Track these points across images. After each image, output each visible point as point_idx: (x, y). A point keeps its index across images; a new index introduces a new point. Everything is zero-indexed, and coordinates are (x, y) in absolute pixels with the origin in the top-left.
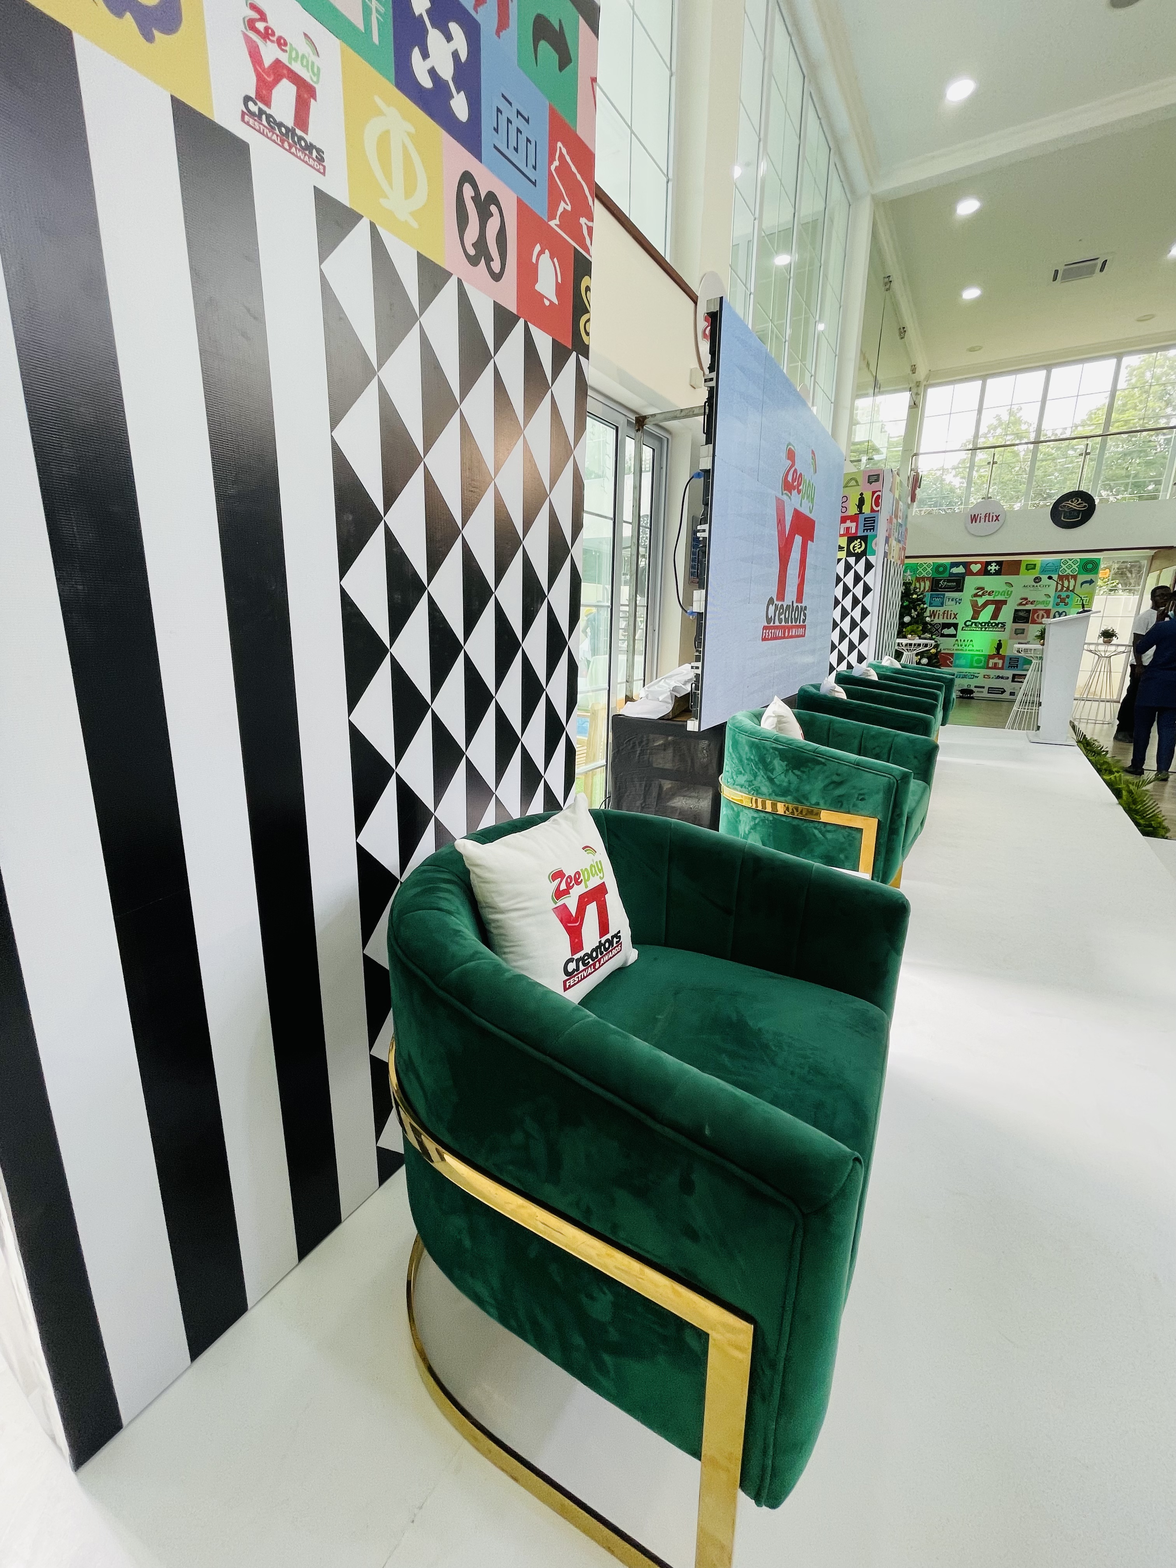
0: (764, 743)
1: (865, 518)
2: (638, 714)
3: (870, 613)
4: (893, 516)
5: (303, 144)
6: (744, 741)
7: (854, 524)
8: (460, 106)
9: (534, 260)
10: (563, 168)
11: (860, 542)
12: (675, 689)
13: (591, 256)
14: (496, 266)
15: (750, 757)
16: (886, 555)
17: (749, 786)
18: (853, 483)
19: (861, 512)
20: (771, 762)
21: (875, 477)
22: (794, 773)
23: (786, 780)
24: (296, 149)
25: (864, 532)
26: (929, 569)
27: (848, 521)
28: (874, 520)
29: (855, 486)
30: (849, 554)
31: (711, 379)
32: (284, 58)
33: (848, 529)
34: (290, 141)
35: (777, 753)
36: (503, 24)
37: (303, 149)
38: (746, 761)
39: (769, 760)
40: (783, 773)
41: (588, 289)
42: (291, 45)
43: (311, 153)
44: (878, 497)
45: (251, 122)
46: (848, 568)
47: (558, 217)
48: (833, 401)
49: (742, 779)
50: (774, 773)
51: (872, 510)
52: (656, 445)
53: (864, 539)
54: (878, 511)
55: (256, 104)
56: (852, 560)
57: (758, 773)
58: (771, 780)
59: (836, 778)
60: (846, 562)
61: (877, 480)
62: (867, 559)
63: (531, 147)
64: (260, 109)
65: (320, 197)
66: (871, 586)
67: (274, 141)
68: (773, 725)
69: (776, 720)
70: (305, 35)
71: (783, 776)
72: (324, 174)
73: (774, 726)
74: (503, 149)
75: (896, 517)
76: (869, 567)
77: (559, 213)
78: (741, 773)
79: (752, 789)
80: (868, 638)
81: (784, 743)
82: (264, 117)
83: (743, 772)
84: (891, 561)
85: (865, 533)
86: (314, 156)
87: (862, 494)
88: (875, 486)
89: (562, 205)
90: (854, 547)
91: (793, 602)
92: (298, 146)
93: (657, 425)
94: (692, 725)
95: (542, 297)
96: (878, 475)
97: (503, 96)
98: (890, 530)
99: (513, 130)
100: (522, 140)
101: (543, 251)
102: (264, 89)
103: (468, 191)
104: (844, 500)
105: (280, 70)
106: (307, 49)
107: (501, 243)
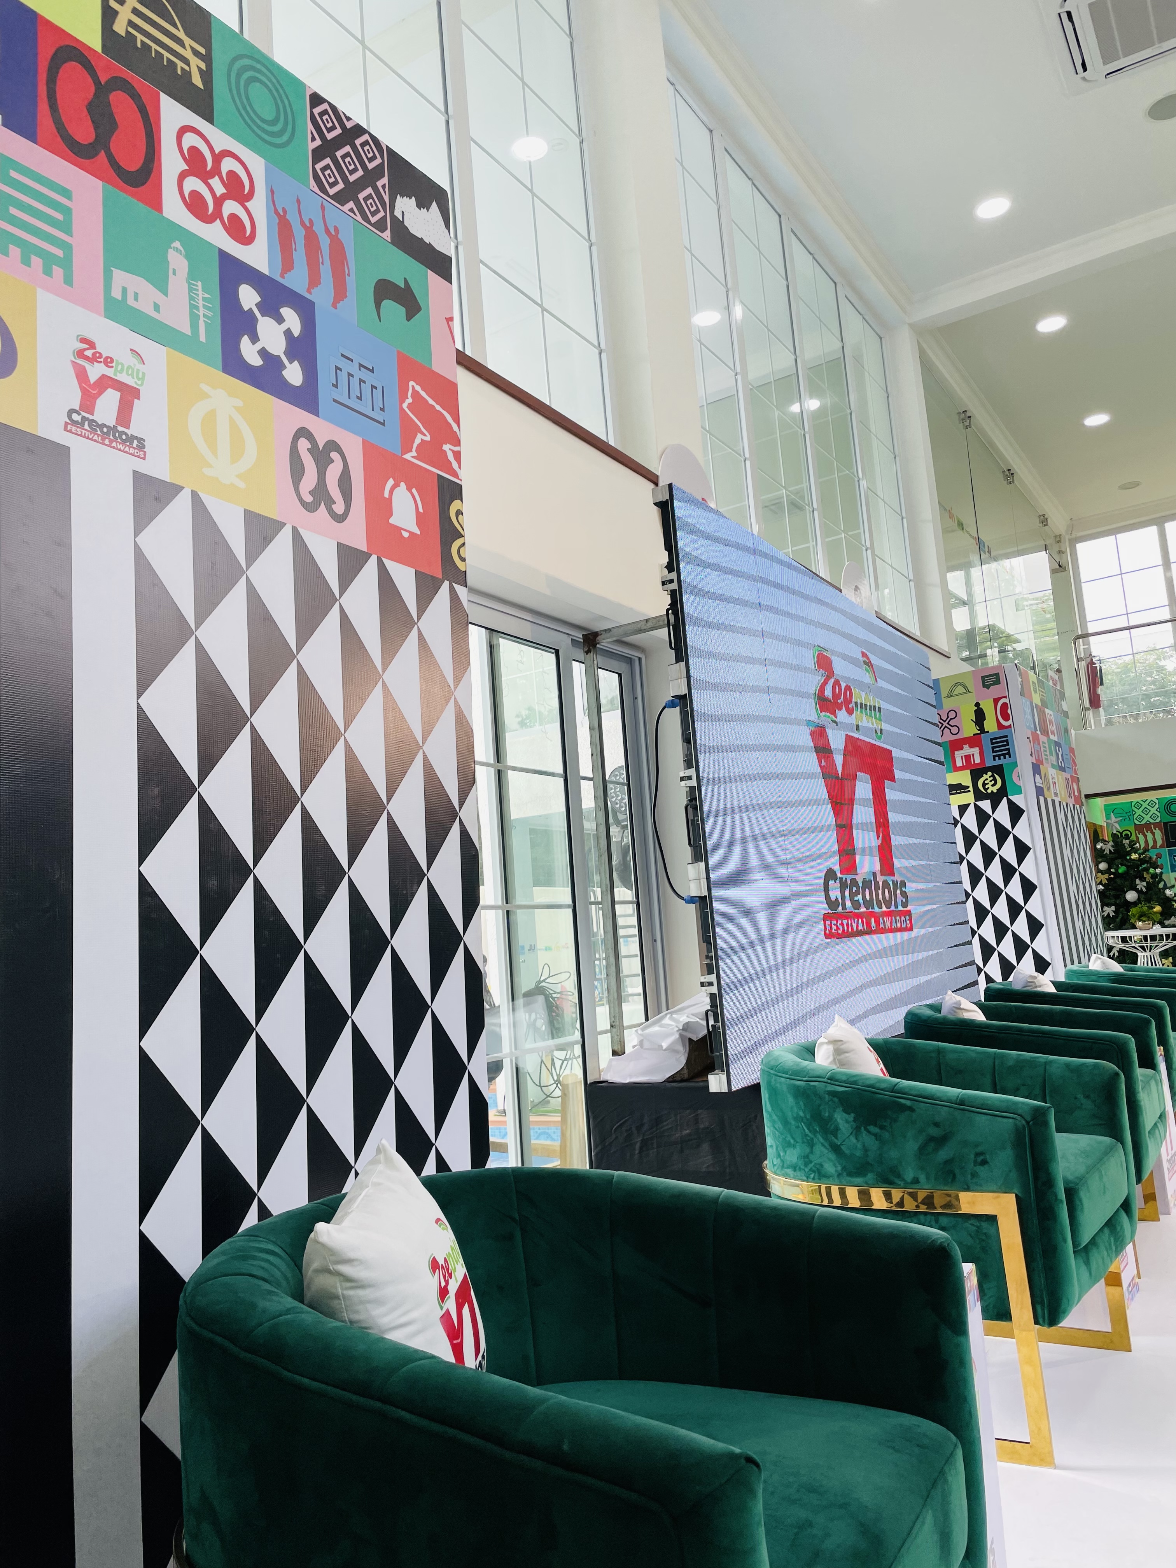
0: (814, 1086)
1: (992, 740)
2: (631, 1076)
3: (1036, 887)
4: (1038, 732)
5: (124, 437)
6: (785, 1089)
7: (975, 751)
8: (293, 374)
9: (386, 495)
10: (418, 404)
11: (992, 776)
12: (687, 1027)
13: (461, 480)
14: (339, 508)
15: (798, 1114)
16: (1040, 791)
17: (806, 1165)
18: (960, 689)
19: (982, 730)
20: (831, 1118)
21: (994, 678)
22: (869, 1132)
23: (859, 1146)
24: (117, 443)
25: (994, 760)
26: (1153, 810)
27: (966, 747)
28: (1007, 741)
29: (963, 694)
30: (979, 796)
31: (671, 581)
32: (110, 372)
33: (968, 757)
34: (111, 437)
35: (836, 1100)
36: (340, 293)
37: (124, 442)
38: (793, 1122)
39: (827, 1114)
40: (851, 1134)
41: (459, 513)
42: (117, 360)
43: (132, 443)
44: (1005, 706)
45: (74, 429)
46: (982, 818)
47: (414, 449)
48: (911, 578)
49: (793, 1155)
50: (839, 1136)
51: (1000, 726)
52: (623, 667)
53: (998, 770)
54: (1010, 726)
55: (79, 414)
56: (986, 805)
57: (815, 1140)
58: (836, 1149)
59: (934, 1131)
60: (978, 809)
61: (997, 682)
62: (1010, 803)
63: (378, 393)
64: (83, 417)
65: (138, 477)
66: (1028, 842)
67: (95, 441)
68: (828, 1058)
69: (831, 1047)
70: (132, 350)
71: (853, 1139)
72: (144, 459)
73: (831, 1059)
74: (344, 399)
75: (1045, 732)
76: (1016, 813)
77: (415, 445)
78: (789, 1145)
79: (811, 1170)
80: (1044, 928)
81: (844, 1082)
82: (86, 423)
83: (792, 1141)
84: (1053, 801)
85: (997, 762)
86: (135, 446)
87: (977, 705)
88: (996, 691)
89: (419, 439)
90: (984, 784)
91: (874, 874)
92: (119, 440)
93: (620, 642)
94: (716, 1083)
95: (399, 529)
96: (997, 675)
97: (342, 355)
98: (1038, 753)
99: (355, 382)
100: (366, 388)
101: (396, 485)
102: (88, 401)
103: (304, 445)
104: (952, 715)
105: (105, 383)
106: (133, 361)
107: (345, 486)
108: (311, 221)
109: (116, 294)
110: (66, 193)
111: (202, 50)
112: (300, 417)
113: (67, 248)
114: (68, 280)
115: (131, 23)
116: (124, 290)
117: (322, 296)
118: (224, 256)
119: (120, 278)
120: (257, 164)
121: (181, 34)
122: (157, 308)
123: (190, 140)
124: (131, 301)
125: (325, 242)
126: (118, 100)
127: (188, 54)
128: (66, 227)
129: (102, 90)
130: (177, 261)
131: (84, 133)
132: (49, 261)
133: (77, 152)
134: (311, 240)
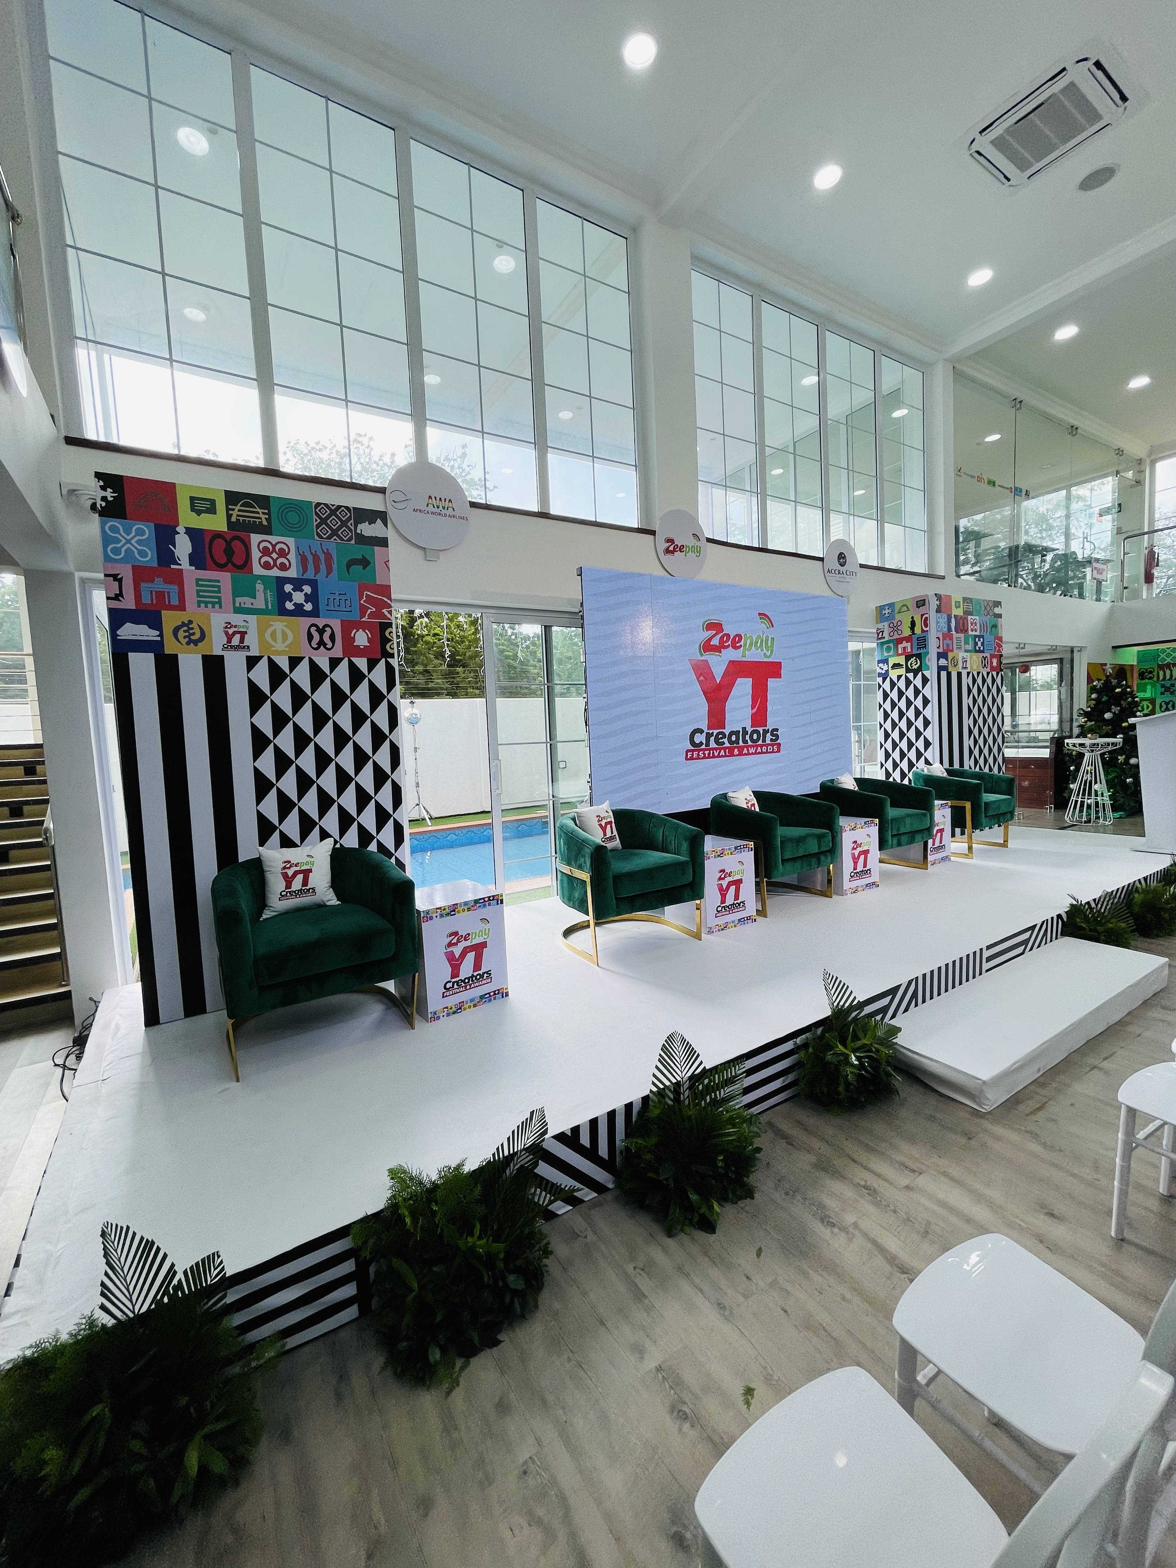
1: (917, 638)
3: (930, 722)
5: (242, 647)
7: (909, 645)
8: (308, 607)
9: (352, 635)
10: (370, 599)
11: (916, 659)
13: (391, 620)
14: (330, 646)
18: (905, 609)
19: (913, 633)
21: (922, 602)
24: (240, 649)
28: (925, 639)
29: (906, 611)
30: (908, 670)
32: (236, 629)
33: (904, 648)
34: (238, 648)
36: (330, 572)
42: (239, 625)
43: (245, 648)
44: (927, 619)
45: (225, 649)
46: (908, 683)
47: (367, 616)
51: (923, 631)
54: (928, 631)
55: (227, 644)
56: (910, 676)
60: (907, 678)
62: (922, 674)
63: (348, 602)
65: (248, 657)
67: (232, 651)
70: (244, 620)
72: (250, 651)
74: (332, 608)
75: (963, 631)
76: (925, 680)
77: (368, 614)
80: (932, 745)
84: (959, 672)
85: (919, 651)
87: (912, 618)
89: (369, 611)
90: (911, 664)
91: (744, 727)
95: (359, 646)
96: (924, 600)
97: (331, 593)
98: (948, 645)
99: (337, 601)
100: (342, 602)
101: (358, 631)
102: (229, 641)
103: (313, 629)
104: (899, 624)
105: (234, 633)
106: (245, 624)
107: (332, 638)
108: (316, 552)
109: (237, 605)
110: (218, 581)
111: (266, 511)
112: (313, 620)
113: (219, 598)
114: (220, 607)
115: (238, 516)
116: (240, 603)
118: (278, 579)
119: (238, 600)
120: (291, 541)
121: (258, 510)
122: (252, 604)
123: (263, 545)
124: (242, 605)
126: (236, 544)
127: (261, 515)
128: (219, 592)
129: (228, 543)
130: (259, 587)
132: (213, 604)
133: (221, 567)
134: (316, 557)
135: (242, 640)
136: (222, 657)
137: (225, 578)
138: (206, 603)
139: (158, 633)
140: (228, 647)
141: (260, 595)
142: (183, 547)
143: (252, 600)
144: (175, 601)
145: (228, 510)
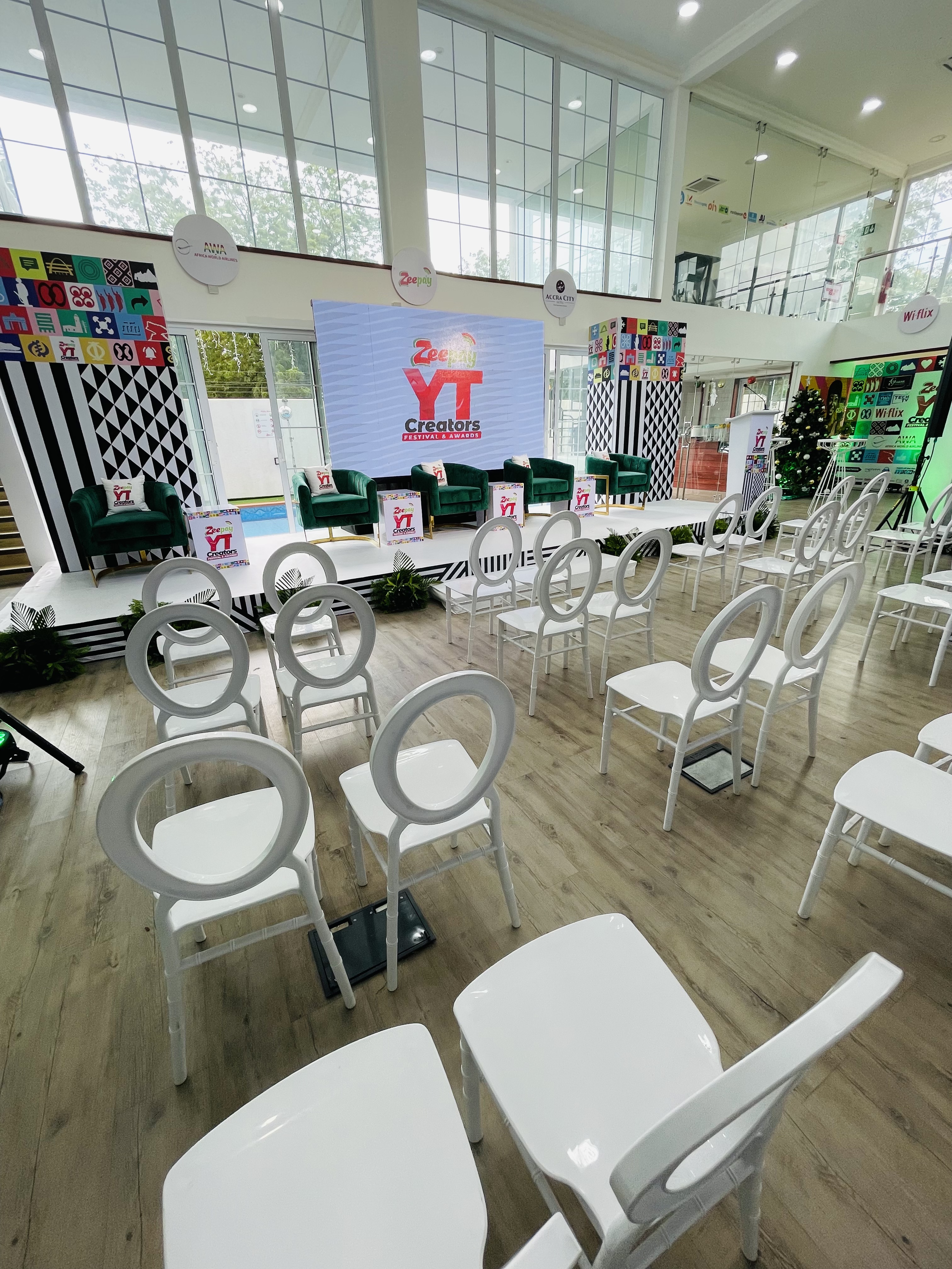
1: (610, 354)
4: (636, 349)
5: (74, 358)
7: (605, 358)
8: (111, 332)
9: (144, 351)
10: (151, 326)
11: (607, 370)
13: (168, 341)
14: (130, 358)
18: (605, 329)
19: (608, 349)
24: (73, 360)
26: (880, 370)
27: (603, 356)
28: (613, 355)
30: (603, 379)
32: (67, 346)
33: (603, 361)
34: (71, 359)
36: (121, 308)
41: (169, 349)
42: (69, 344)
43: (76, 359)
44: (615, 338)
46: (603, 389)
53: (609, 368)
54: (615, 348)
56: (605, 383)
60: (602, 385)
61: (615, 325)
62: (611, 382)
63: (137, 329)
65: (78, 365)
67: (68, 361)
70: (71, 340)
72: (79, 361)
74: (127, 332)
76: (612, 387)
77: (152, 337)
84: (639, 382)
85: (610, 364)
88: (614, 330)
89: (152, 335)
90: (605, 374)
91: (450, 419)
95: (149, 358)
96: (616, 322)
97: (124, 323)
98: (630, 360)
99: (129, 328)
100: (133, 328)
101: (147, 348)
102: (64, 354)
103: (117, 347)
104: (601, 342)
105: (67, 349)
106: (72, 343)
107: (131, 352)
108: (109, 293)
109: (65, 331)
110: (49, 315)
111: (71, 266)
112: (116, 341)
113: (52, 326)
114: (54, 332)
115: (53, 270)
116: (66, 329)
117: (116, 311)
118: (88, 312)
119: (65, 327)
120: (91, 286)
121: (65, 265)
122: (74, 330)
123: (73, 289)
124: (68, 331)
125: (114, 297)
126: (55, 289)
127: (68, 269)
128: (51, 322)
129: (51, 289)
130: (76, 318)
131: (49, 300)
132: (49, 329)
133: (49, 305)
134: (110, 298)
135: (72, 354)
136: (62, 364)
137: (53, 312)
138: (45, 329)
139: (19, 348)
140: (64, 357)
141: (78, 323)
142: (22, 292)
143: (73, 327)
144: (25, 328)
145: (46, 265)
